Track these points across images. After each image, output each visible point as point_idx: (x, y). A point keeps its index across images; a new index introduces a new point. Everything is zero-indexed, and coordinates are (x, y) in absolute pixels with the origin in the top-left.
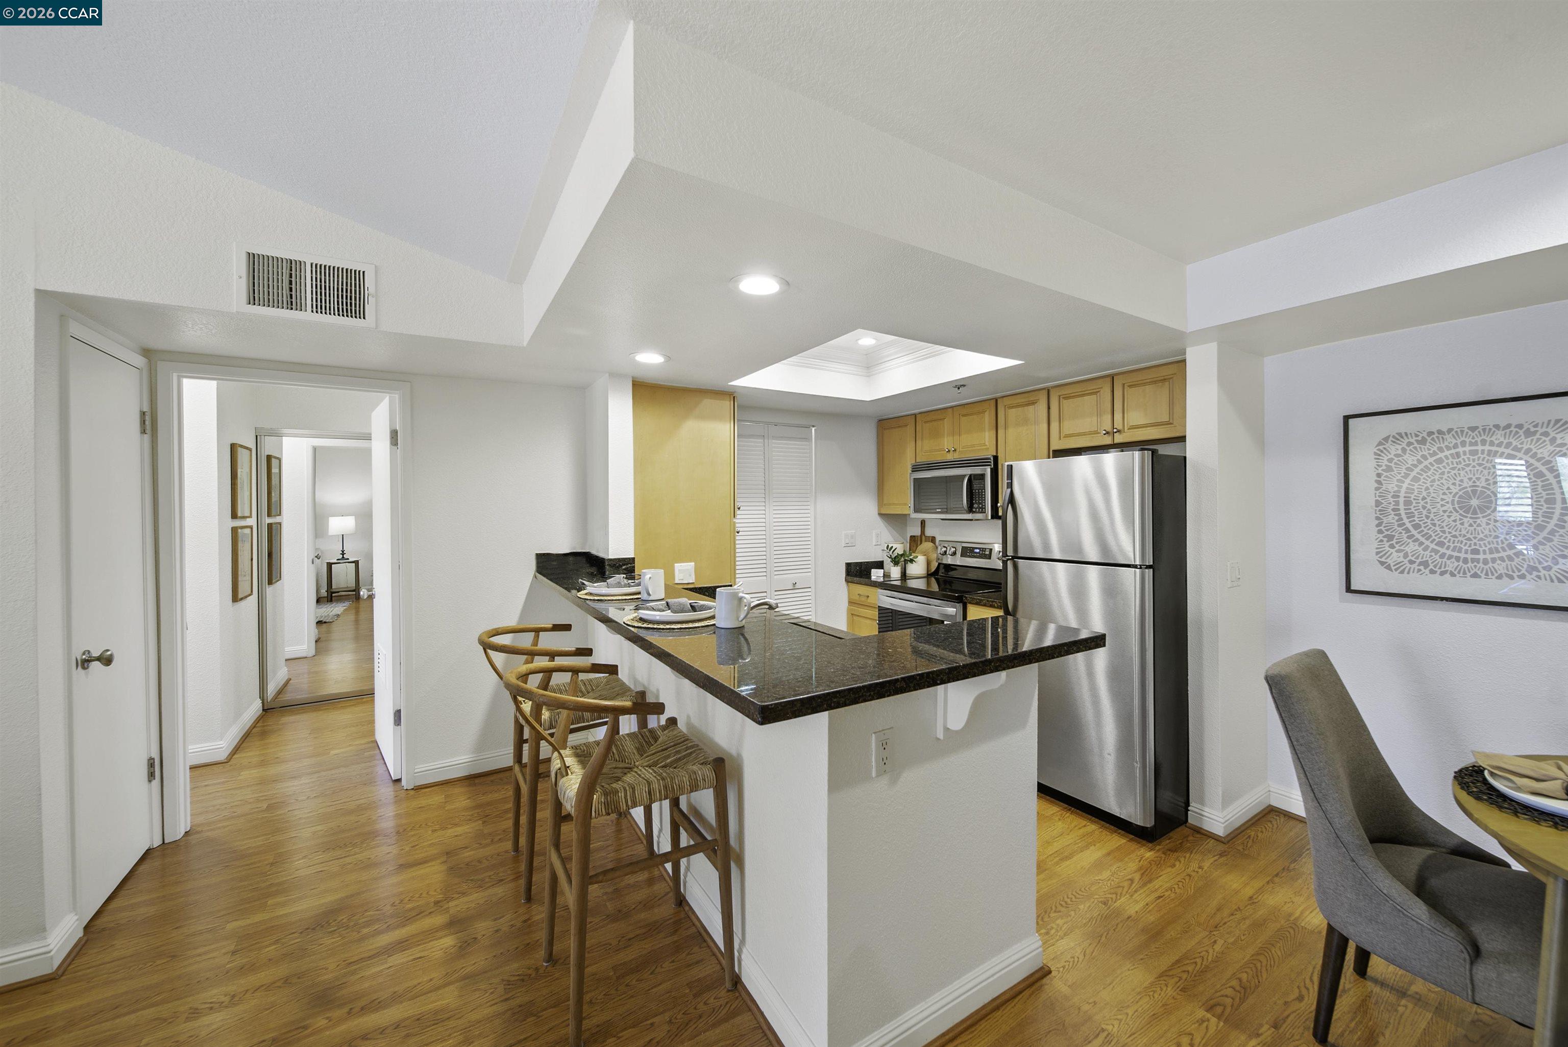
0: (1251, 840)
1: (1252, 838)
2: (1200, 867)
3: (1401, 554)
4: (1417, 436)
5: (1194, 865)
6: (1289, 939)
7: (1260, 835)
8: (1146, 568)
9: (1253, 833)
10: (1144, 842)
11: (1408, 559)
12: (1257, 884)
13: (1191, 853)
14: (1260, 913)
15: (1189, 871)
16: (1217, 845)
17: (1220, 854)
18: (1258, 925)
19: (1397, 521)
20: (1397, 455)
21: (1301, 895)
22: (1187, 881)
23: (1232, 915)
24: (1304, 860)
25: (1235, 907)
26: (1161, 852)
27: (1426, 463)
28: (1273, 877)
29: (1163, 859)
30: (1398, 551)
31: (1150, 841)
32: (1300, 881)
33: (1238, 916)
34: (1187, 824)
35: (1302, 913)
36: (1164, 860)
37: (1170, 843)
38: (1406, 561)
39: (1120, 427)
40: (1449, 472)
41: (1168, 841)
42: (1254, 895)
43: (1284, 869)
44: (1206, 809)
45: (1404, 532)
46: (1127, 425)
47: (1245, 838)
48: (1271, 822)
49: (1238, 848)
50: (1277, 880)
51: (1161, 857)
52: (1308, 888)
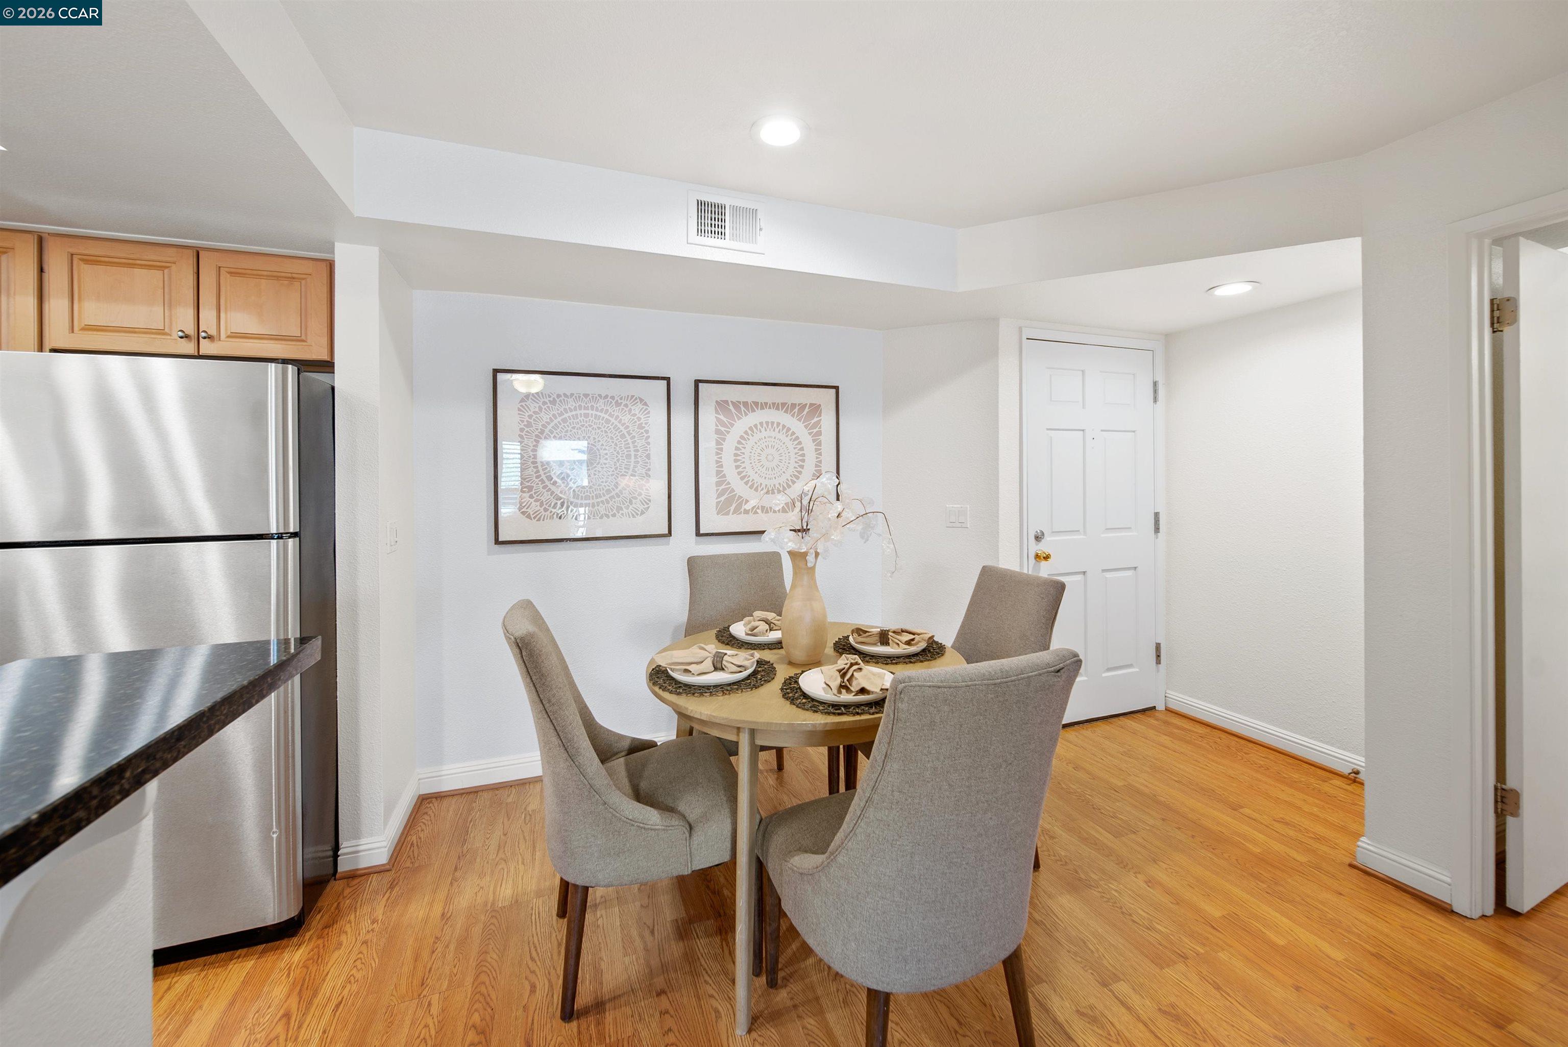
0: (416, 847)
1: (415, 845)
2: (373, 922)
3: (538, 504)
4: (550, 397)
5: (366, 924)
6: (496, 932)
7: (422, 835)
8: (290, 537)
9: (414, 838)
10: (284, 942)
11: (543, 507)
12: (441, 895)
13: (356, 911)
14: (459, 926)
15: (361, 938)
16: (382, 878)
17: (390, 887)
18: (463, 941)
19: (535, 473)
20: (535, 412)
21: (485, 875)
22: (365, 952)
23: (433, 952)
24: (472, 835)
25: (432, 940)
26: (315, 939)
27: (556, 421)
28: (454, 874)
29: (321, 946)
30: (536, 501)
31: (293, 935)
32: (478, 860)
33: (440, 948)
34: (338, 876)
35: (494, 893)
36: (324, 946)
37: (322, 917)
38: (542, 509)
39: (213, 331)
40: (571, 431)
41: (318, 917)
42: (444, 909)
43: (459, 857)
44: (363, 841)
45: (540, 483)
46: (226, 330)
47: (408, 849)
48: (426, 813)
49: (407, 865)
50: (458, 874)
51: (318, 947)
52: (488, 862)
